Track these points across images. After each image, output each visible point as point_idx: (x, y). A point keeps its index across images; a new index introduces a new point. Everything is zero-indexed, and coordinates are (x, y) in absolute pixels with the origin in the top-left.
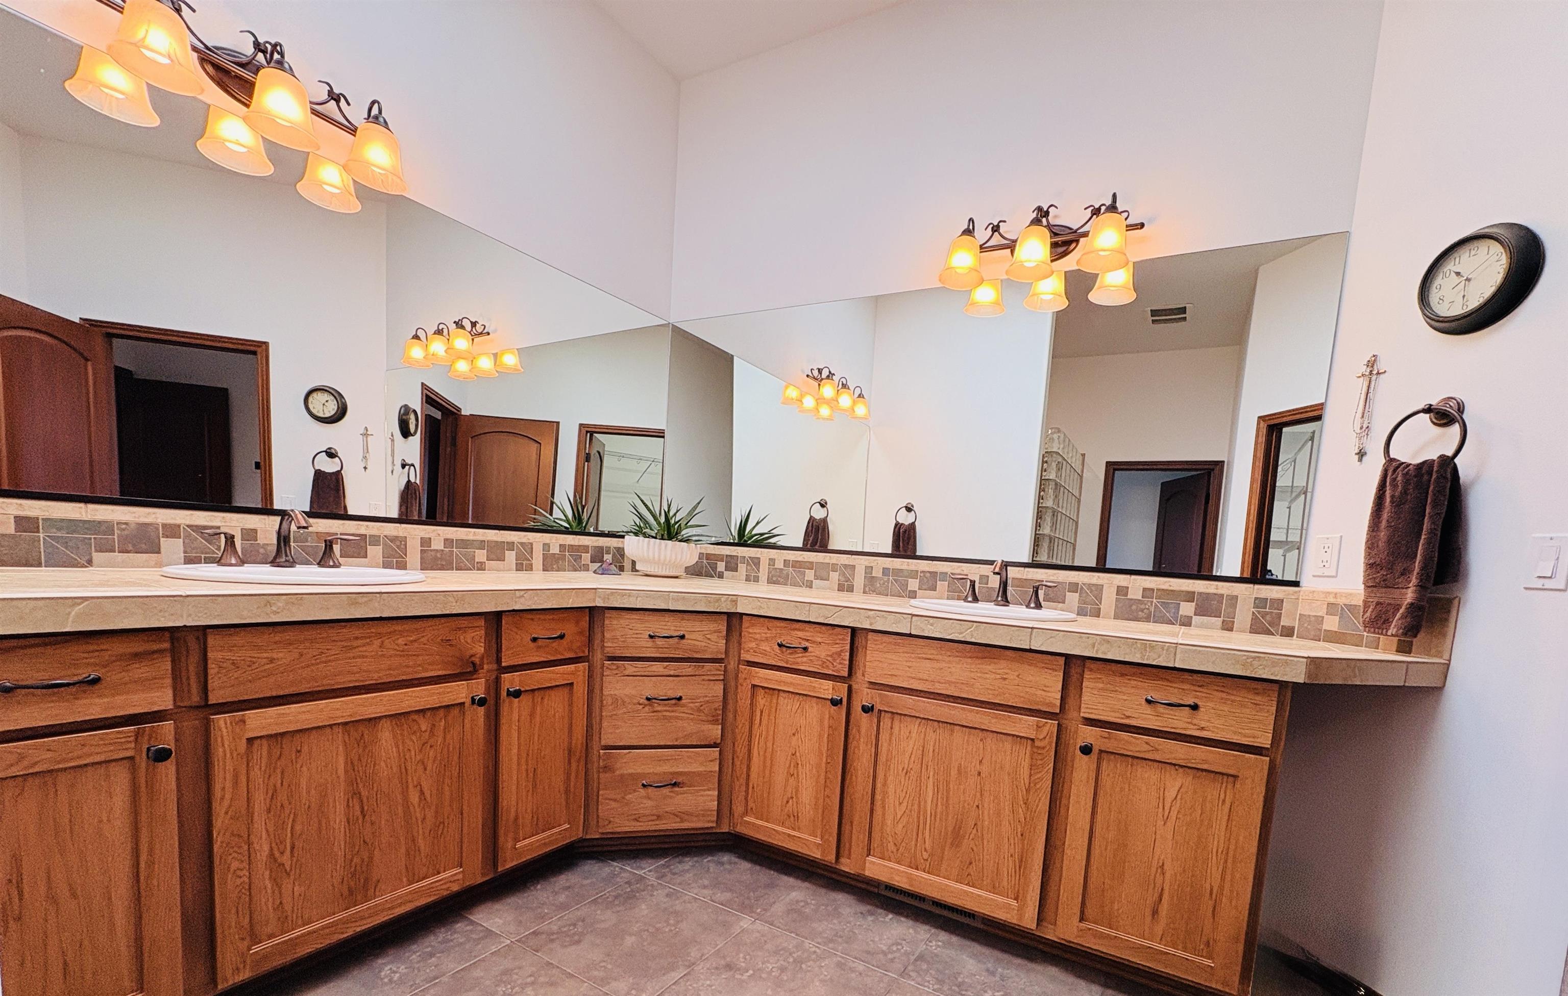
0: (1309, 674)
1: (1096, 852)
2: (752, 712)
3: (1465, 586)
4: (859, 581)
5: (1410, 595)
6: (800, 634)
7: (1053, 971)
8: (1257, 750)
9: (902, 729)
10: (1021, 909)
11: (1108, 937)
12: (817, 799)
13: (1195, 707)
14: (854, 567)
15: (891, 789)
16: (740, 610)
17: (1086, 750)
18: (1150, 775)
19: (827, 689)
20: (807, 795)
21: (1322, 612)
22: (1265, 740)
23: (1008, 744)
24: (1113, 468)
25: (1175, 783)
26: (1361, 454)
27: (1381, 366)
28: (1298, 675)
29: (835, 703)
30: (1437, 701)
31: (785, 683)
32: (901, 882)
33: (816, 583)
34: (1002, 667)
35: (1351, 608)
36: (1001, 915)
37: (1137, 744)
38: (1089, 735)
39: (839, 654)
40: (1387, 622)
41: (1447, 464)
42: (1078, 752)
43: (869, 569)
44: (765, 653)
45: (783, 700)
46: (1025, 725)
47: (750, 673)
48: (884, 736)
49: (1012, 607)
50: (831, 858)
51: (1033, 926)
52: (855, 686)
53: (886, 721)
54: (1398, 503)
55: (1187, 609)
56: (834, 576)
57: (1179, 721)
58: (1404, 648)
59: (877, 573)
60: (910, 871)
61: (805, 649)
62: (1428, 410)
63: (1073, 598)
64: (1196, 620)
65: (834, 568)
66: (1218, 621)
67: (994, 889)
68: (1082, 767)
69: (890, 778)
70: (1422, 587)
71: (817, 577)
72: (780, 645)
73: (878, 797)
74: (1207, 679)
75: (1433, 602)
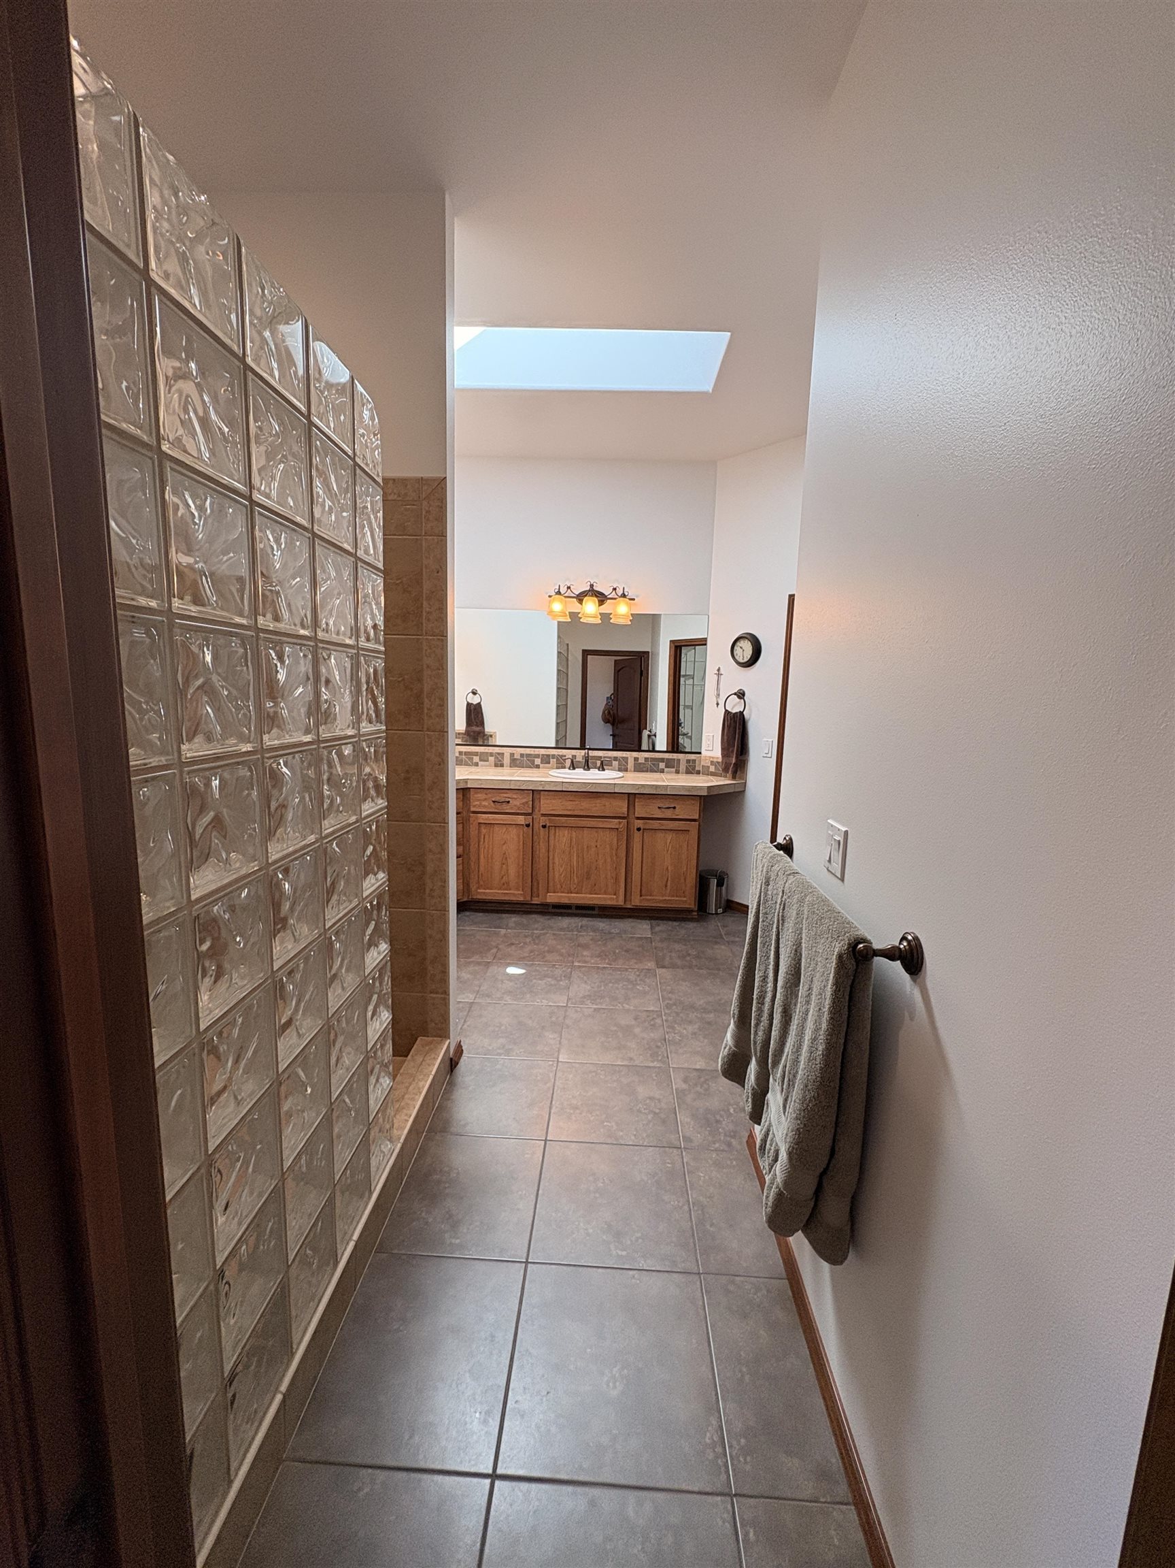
0: (708, 792)
1: (644, 869)
2: (479, 837)
3: (748, 756)
4: (507, 760)
5: (734, 761)
6: (505, 795)
7: (630, 920)
8: (694, 820)
9: (559, 832)
10: (617, 899)
11: (651, 900)
12: (518, 872)
13: (674, 808)
14: (503, 754)
15: (557, 860)
16: (469, 786)
17: (639, 829)
18: (660, 835)
19: (521, 820)
20: (512, 871)
21: (709, 765)
22: (696, 817)
23: (608, 832)
24: (586, 653)
25: (669, 836)
26: (718, 704)
27: (722, 671)
28: (705, 793)
29: (528, 826)
30: (744, 796)
31: (498, 820)
32: (566, 901)
33: (480, 763)
34: (604, 801)
35: (718, 762)
36: (609, 903)
37: (655, 824)
38: (639, 823)
39: (527, 803)
40: (728, 769)
41: (741, 713)
42: (636, 831)
43: (512, 755)
44: (485, 806)
45: (496, 828)
46: (614, 823)
47: (477, 818)
48: (552, 838)
49: (592, 771)
50: (528, 898)
51: (622, 904)
52: (535, 817)
53: (552, 831)
54: (729, 727)
55: (662, 765)
56: (492, 759)
57: (669, 814)
58: (734, 778)
59: (517, 756)
60: (570, 895)
61: (508, 802)
62: (735, 694)
63: (615, 763)
64: (666, 770)
65: (491, 754)
66: (674, 770)
67: (605, 893)
68: (637, 836)
69: (556, 855)
70: (737, 758)
71: (481, 760)
72: (494, 802)
73: (551, 865)
74: (678, 797)
75: (741, 760)
